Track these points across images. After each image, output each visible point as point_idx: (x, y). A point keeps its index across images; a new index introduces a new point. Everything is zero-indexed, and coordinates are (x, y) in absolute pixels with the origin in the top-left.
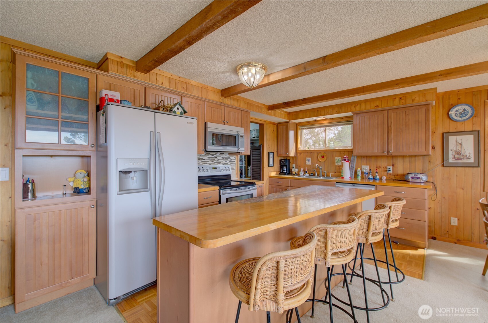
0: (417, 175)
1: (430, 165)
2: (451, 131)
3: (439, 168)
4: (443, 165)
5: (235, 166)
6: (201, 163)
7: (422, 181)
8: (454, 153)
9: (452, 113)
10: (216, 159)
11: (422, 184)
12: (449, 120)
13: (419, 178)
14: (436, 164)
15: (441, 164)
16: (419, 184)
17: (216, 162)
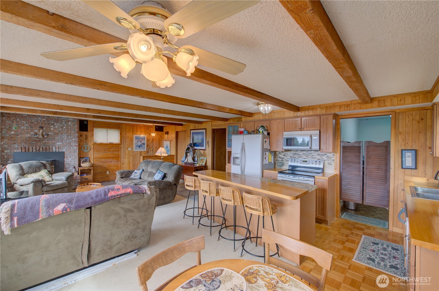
5: (333, 162)
6: (297, 157)
10: (311, 155)
17: (310, 157)
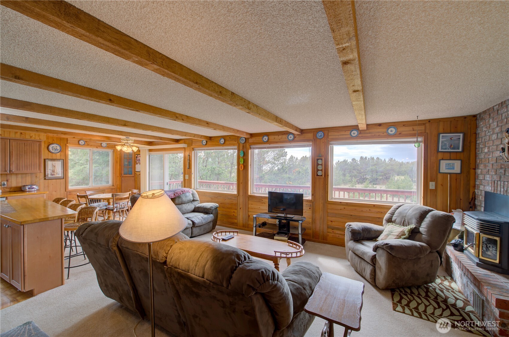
0: (32, 186)
1: (37, 179)
2: (49, 158)
3: (42, 180)
4: (45, 179)
7: (36, 190)
8: (51, 171)
9: (50, 147)
11: (36, 192)
12: (48, 151)
13: (34, 188)
14: (40, 178)
15: (44, 179)
16: (33, 192)
